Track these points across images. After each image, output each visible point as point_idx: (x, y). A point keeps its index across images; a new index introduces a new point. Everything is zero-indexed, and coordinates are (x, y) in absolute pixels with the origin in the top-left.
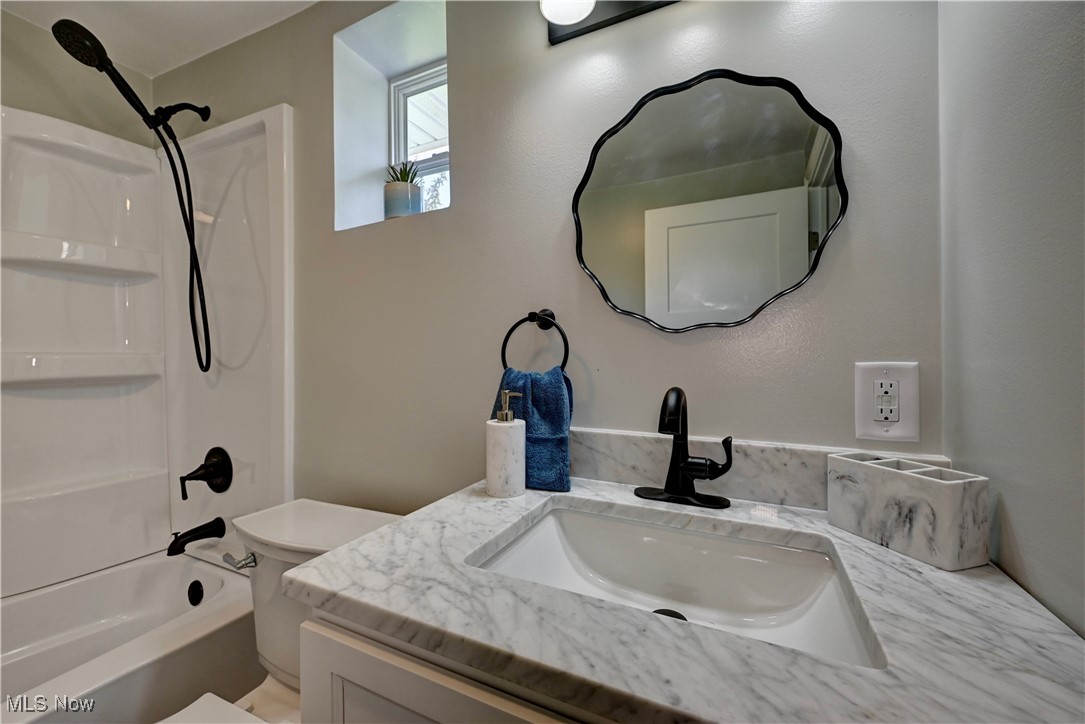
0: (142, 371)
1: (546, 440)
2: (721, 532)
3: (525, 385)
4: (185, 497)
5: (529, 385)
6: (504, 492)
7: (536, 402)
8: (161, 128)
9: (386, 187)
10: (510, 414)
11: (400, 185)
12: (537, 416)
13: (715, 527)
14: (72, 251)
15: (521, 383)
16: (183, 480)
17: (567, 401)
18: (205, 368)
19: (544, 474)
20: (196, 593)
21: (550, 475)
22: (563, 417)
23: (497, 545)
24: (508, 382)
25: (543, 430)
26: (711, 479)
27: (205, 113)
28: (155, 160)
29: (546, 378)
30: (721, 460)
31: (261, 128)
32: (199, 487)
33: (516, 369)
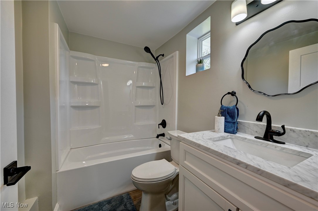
0: (153, 105)
1: (230, 122)
2: (277, 149)
3: (226, 109)
4: (159, 128)
5: (227, 109)
6: (218, 131)
7: (228, 113)
8: (157, 60)
9: (196, 65)
10: (221, 115)
11: (200, 64)
12: (228, 116)
13: (276, 147)
14: (145, 84)
15: (225, 109)
16: (159, 125)
17: (236, 113)
18: (162, 104)
19: (229, 129)
20: (160, 146)
21: (231, 130)
22: (235, 117)
23: (214, 139)
24: (221, 109)
25: (230, 119)
26: (278, 136)
27: (163, 55)
28: (155, 66)
29: (231, 108)
30: (282, 131)
31: (173, 56)
32: (161, 126)
33: (224, 105)
